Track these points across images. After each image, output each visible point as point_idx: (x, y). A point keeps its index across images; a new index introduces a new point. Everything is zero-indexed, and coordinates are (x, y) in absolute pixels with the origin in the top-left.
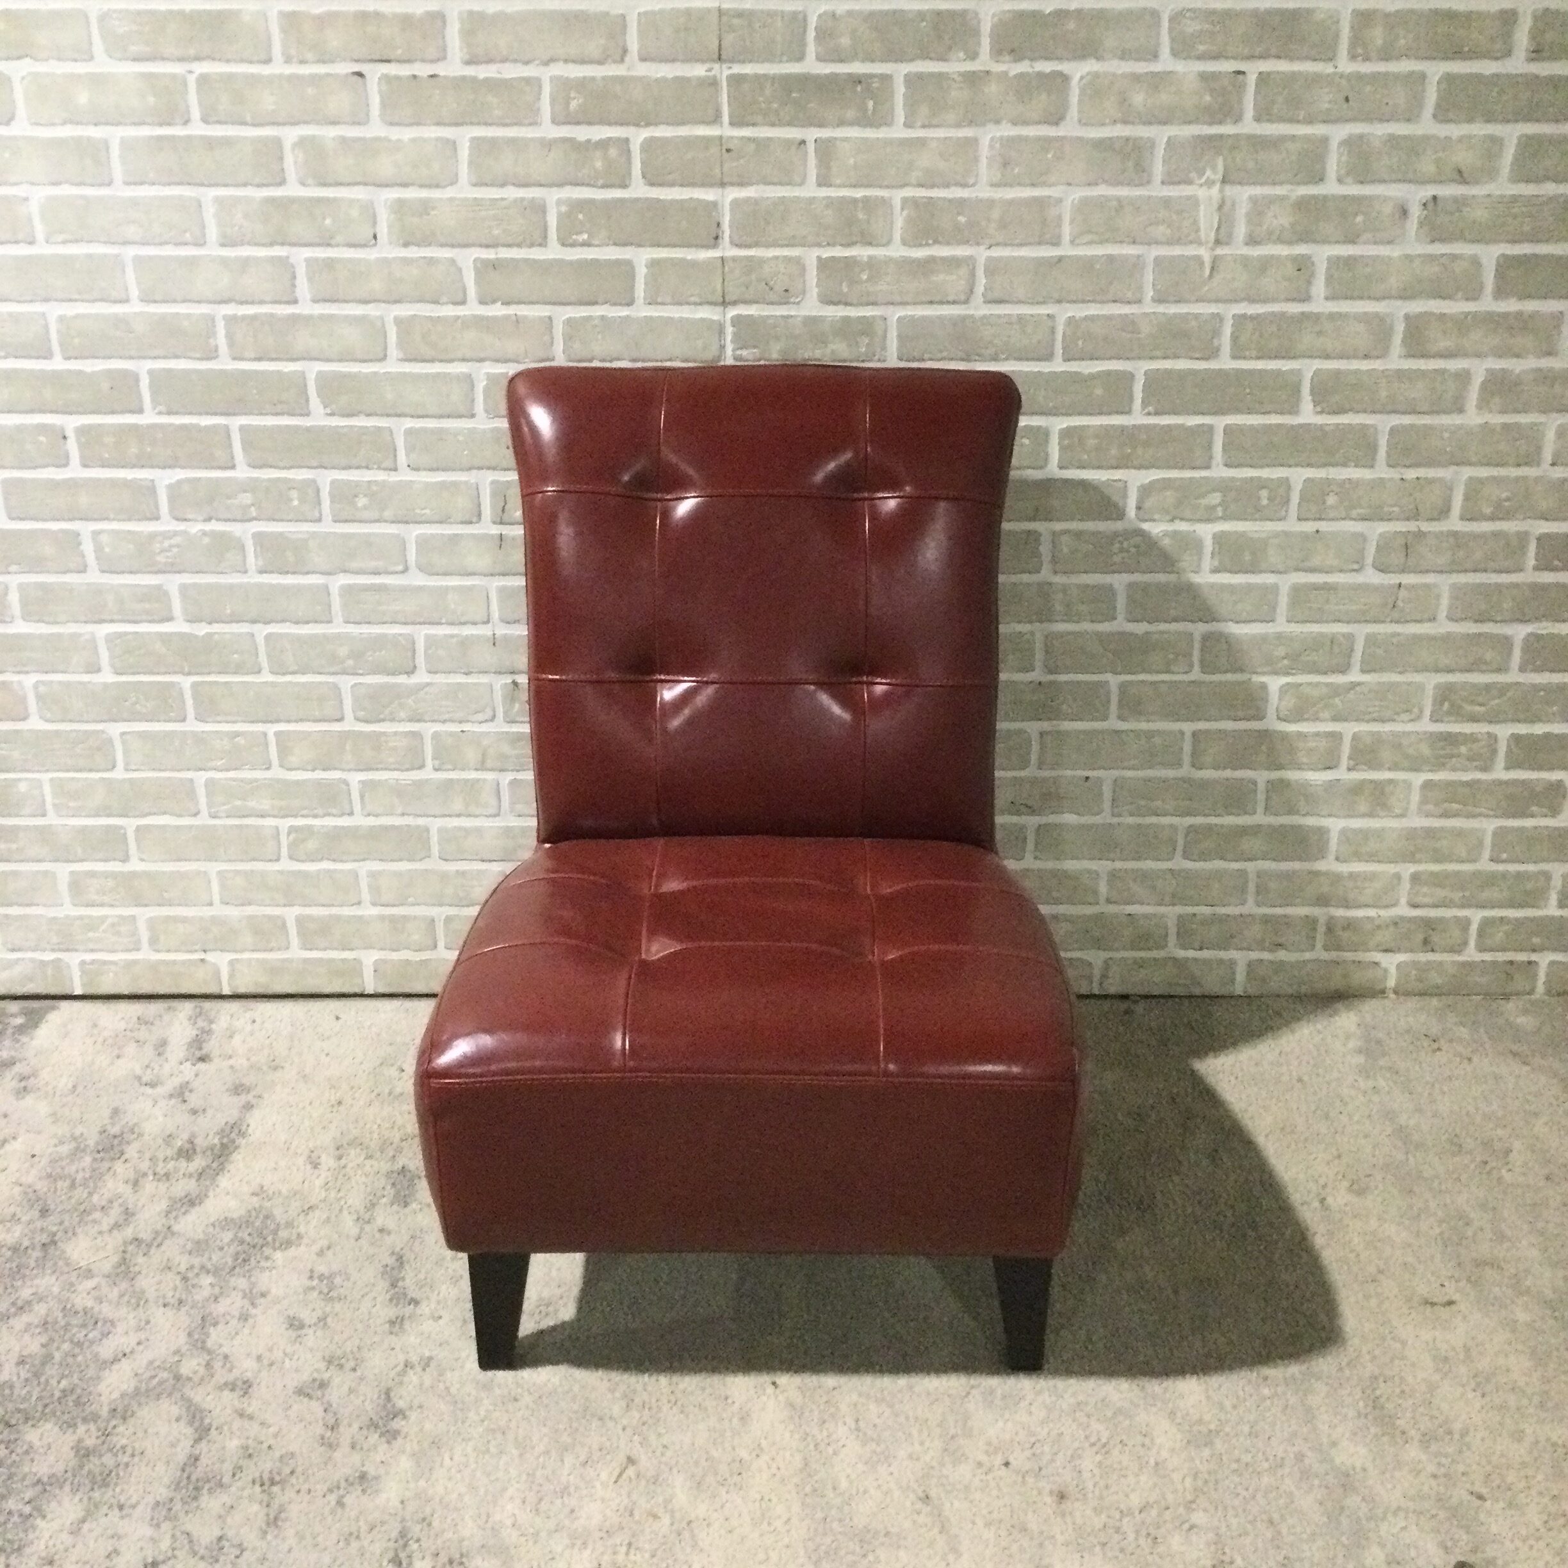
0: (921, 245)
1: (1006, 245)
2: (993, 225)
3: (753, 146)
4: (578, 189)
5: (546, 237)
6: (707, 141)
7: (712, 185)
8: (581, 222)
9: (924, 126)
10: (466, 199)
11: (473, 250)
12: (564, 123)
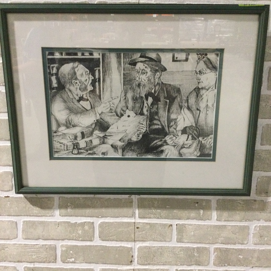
0: (222, 266)
1: (259, 267)
2: (255, 259)
3: (148, 227)
4: (70, 241)
5: (56, 259)
6: (129, 223)
7: (130, 241)
8: (71, 254)
9: (225, 221)
10: (21, 244)
11: (24, 263)
12: (65, 216)
